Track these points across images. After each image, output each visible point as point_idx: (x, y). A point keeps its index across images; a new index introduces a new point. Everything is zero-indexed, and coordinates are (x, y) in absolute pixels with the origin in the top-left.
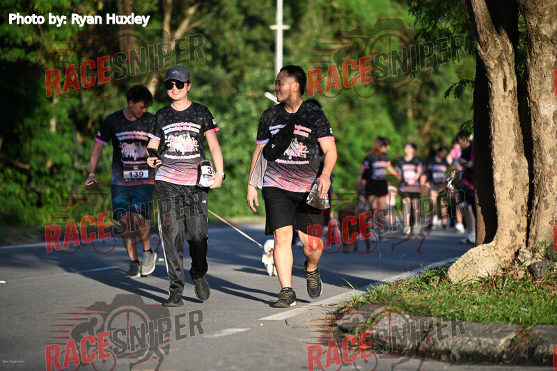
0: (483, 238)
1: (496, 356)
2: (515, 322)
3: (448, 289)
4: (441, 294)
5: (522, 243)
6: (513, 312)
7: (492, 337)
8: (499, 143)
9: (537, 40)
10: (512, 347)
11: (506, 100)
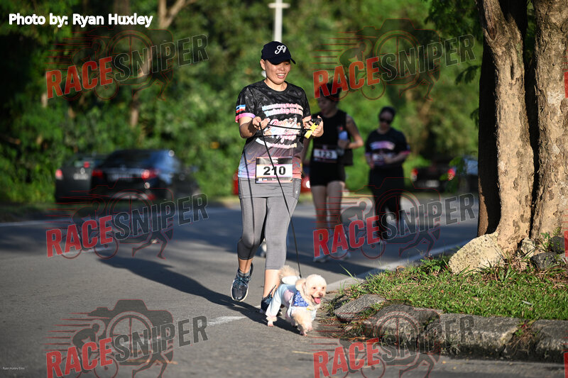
0: (486, 228)
1: (496, 350)
2: (517, 315)
3: (449, 279)
4: (441, 285)
5: (525, 234)
6: (515, 304)
7: (493, 331)
8: (505, 131)
9: (546, 28)
10: (514, 341)
11: (513, 87)
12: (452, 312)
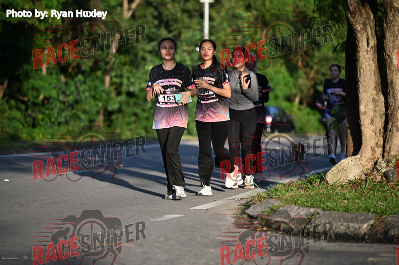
0: (352, 152)
1: (360, 236)
2: (374, 212)
3: (326, 188)
4: (321, 192)
5: (379, 156)
6: (373, 204)
7: (357, 223)
8: (364, 84)
9: (391, 10)
10: (372, 230)
11: (369, 53)
12: (328, 210)
